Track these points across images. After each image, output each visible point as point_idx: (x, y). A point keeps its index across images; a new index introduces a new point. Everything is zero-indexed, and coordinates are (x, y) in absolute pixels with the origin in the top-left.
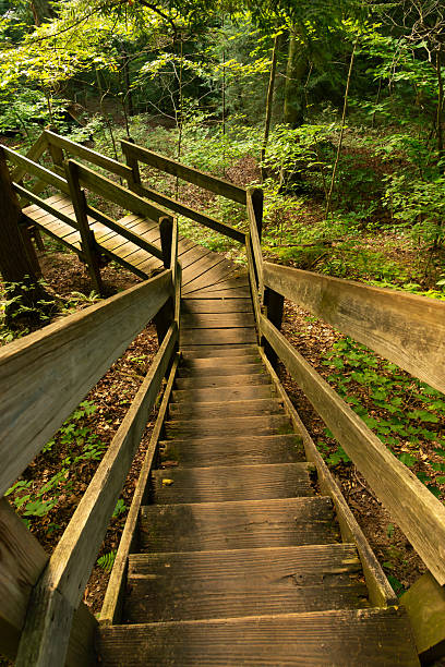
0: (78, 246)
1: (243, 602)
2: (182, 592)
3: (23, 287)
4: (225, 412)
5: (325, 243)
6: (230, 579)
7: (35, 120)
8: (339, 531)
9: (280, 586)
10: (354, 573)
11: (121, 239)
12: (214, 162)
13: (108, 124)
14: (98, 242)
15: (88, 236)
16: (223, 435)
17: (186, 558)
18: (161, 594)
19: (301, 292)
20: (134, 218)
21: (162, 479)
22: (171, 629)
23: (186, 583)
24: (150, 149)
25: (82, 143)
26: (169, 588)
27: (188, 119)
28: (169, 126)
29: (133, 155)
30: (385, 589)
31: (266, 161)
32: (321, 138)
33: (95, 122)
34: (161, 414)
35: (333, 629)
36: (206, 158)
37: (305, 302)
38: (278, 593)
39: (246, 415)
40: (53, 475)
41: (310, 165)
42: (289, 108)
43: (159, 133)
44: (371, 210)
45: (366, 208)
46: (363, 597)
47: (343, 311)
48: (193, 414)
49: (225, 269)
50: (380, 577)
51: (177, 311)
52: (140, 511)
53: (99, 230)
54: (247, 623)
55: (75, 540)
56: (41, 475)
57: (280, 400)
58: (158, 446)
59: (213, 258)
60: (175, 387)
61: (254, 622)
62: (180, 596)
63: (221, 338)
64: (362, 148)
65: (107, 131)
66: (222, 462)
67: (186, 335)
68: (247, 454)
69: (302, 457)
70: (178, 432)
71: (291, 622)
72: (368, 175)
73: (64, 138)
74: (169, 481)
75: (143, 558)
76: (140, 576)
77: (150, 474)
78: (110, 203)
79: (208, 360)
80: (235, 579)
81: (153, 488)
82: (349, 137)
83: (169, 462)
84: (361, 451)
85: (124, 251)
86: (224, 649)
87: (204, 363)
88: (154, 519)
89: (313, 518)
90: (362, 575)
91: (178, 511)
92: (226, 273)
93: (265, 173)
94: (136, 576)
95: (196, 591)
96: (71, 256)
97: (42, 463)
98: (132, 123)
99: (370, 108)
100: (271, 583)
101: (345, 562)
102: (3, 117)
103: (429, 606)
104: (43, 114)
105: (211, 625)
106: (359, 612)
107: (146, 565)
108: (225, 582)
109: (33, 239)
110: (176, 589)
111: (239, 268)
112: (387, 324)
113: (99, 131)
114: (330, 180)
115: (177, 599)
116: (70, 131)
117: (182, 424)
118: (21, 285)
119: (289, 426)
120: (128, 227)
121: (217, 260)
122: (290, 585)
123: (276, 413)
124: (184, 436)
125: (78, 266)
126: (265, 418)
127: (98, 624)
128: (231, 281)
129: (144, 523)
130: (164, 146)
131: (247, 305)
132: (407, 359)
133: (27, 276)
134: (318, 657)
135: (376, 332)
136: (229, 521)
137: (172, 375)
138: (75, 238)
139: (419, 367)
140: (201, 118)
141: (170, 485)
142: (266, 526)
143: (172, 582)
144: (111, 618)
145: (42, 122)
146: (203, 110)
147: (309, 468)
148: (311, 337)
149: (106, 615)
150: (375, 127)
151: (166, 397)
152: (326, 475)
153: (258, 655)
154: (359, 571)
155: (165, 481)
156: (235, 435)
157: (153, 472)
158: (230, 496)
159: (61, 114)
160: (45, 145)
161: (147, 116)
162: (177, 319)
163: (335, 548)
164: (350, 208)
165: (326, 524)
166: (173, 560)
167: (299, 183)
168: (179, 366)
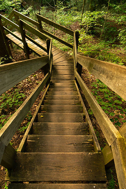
0: (23, 47)
1: (59, 149)
2: (42, 145)
3: (5, 59)
4: (62, 99)
5: (98, 50)
6: (55, 143)
7: (11, 7)
8: (89, 132)
9: (70, 146)
10: (91, 143)
11: (36, 46)
12: (66, 23)
13: (34, 9)
14: (29, 46)
15: (26, 44)
16: (60, 105)
17: (44, 137)
18: (36, 146)
19: (85, 63)
20: (40, 39)
21: (40, 115)
22: (37, 155)
23: (43, 143)
24: (47, 18)
25: (25, 15)
26: (38, 144)
27: (59, 8)
28: (53, 11)
29: (40, 19)
30: (98, 148)
31: (82, 23)
32: (100, 16)
33: (30, 8)
34: (43, 98)
35: (82, 157)
36: (64, 21)
37: (86, 66)
38: (69, 147)
39: (68, 99)
40: (12, 114)
41: (95, 25)
42: (91, 6)
43: (50, 13)
44: (114, 40)
45: (112, 40)
46: (93, 150)
47: (94, 69)
48: (52, 99)
49: (67, 56)
50: (97, 144)
51: (51, 68)
52: (33, 124)
53: (29, 43)
54: (58, 154)
55: (7, 127)
56: (9, 114)
57: (78, 96)
58: (41, 106)
59: (63, 53)
60: (48, 90)
61: (60, 154)
62: (41, 146)
63: (64, 77)
64: (114, 21)
65: (34, 11)
66: (59, 112)
67: (53, 76)
68: (66, 110)
69: (82, 112)
70: (47, 103)
71: (70, 155)
72: (114, 29)
73: (20, 13)
74: (42, 116)
75: (32, 136)
76: (30, 141)
77: (37, 114)
78: (34, 35)
79: (59, 83)
80: (57, 143)
81: (38, 118)
82: (110, 16)
83: (43, 111)
84: (95, 109)
85: (36, 49)
86: (51, 161)
87: (58, 84)
88: (37, 126)
89: (82, 128)
90: (93, 144)
91: (43, 124)
92: (66, 58)
93: (81, 27)
94: (29, 141)
95: (46, 146)
96: (21, 51)
97: (10, 110)
98: (42, 9)
99: (115, 7)
100: (67, 145)
101: (89, 140)
102: (1, 5)
103: (108, 152)
104: (14, 5)
105: (48, 154)
106: (90, 153)
107: (33, 138)
108: (54, 144)
109: (10, 45)
110: (40, 145)
111: (71, 56)
112: (103, 72)
113: (31, 11)
114: (102, 30)
115: (40, 147)
116: (22, 11)
117: (48, 101)
118: (4, 58)
119: (80, 103)
120: (38, 42)
121: (64, 54)
122: (72, 145)
123: (77, 99)
124: (49, 104)
125: (23, 54)
126: (73, 101)
127: (17, 152)
128: (68, 60)
129: (34, 127)
130: (51, 17)
131: (72, 68)
132: (107, 82)
133: (6, 55)
134: (76, 164)
135: (101, 75)
136: (58, 128)
137: (48, 87)
138: (22, 45)
139: (110, 84)
140: (63, 8)
141: (43, 117)
142: (68, 130)
143: (39, 143)
144: (20, 151)
145: (13, 7)
146: (64, 5)
147: (83, 115)
148: (91, 79)
149: (19, 150)
150: (118, 14)
151: (45, 93)
152: (87, 117)
153: (60, 162)
154: (92, 143)
155: (41, 116)
156: (64, 105)
157: (38, 114)
158: (59, 121)
159: (19, 5)
160: (13, 15)
161: (47, 7)
162: (50, 71)
163: (86, 136)
164: (108, 39)
165: (85, 130)
166: (40, 137)
167: (93, 31)
168: (50, 85)
